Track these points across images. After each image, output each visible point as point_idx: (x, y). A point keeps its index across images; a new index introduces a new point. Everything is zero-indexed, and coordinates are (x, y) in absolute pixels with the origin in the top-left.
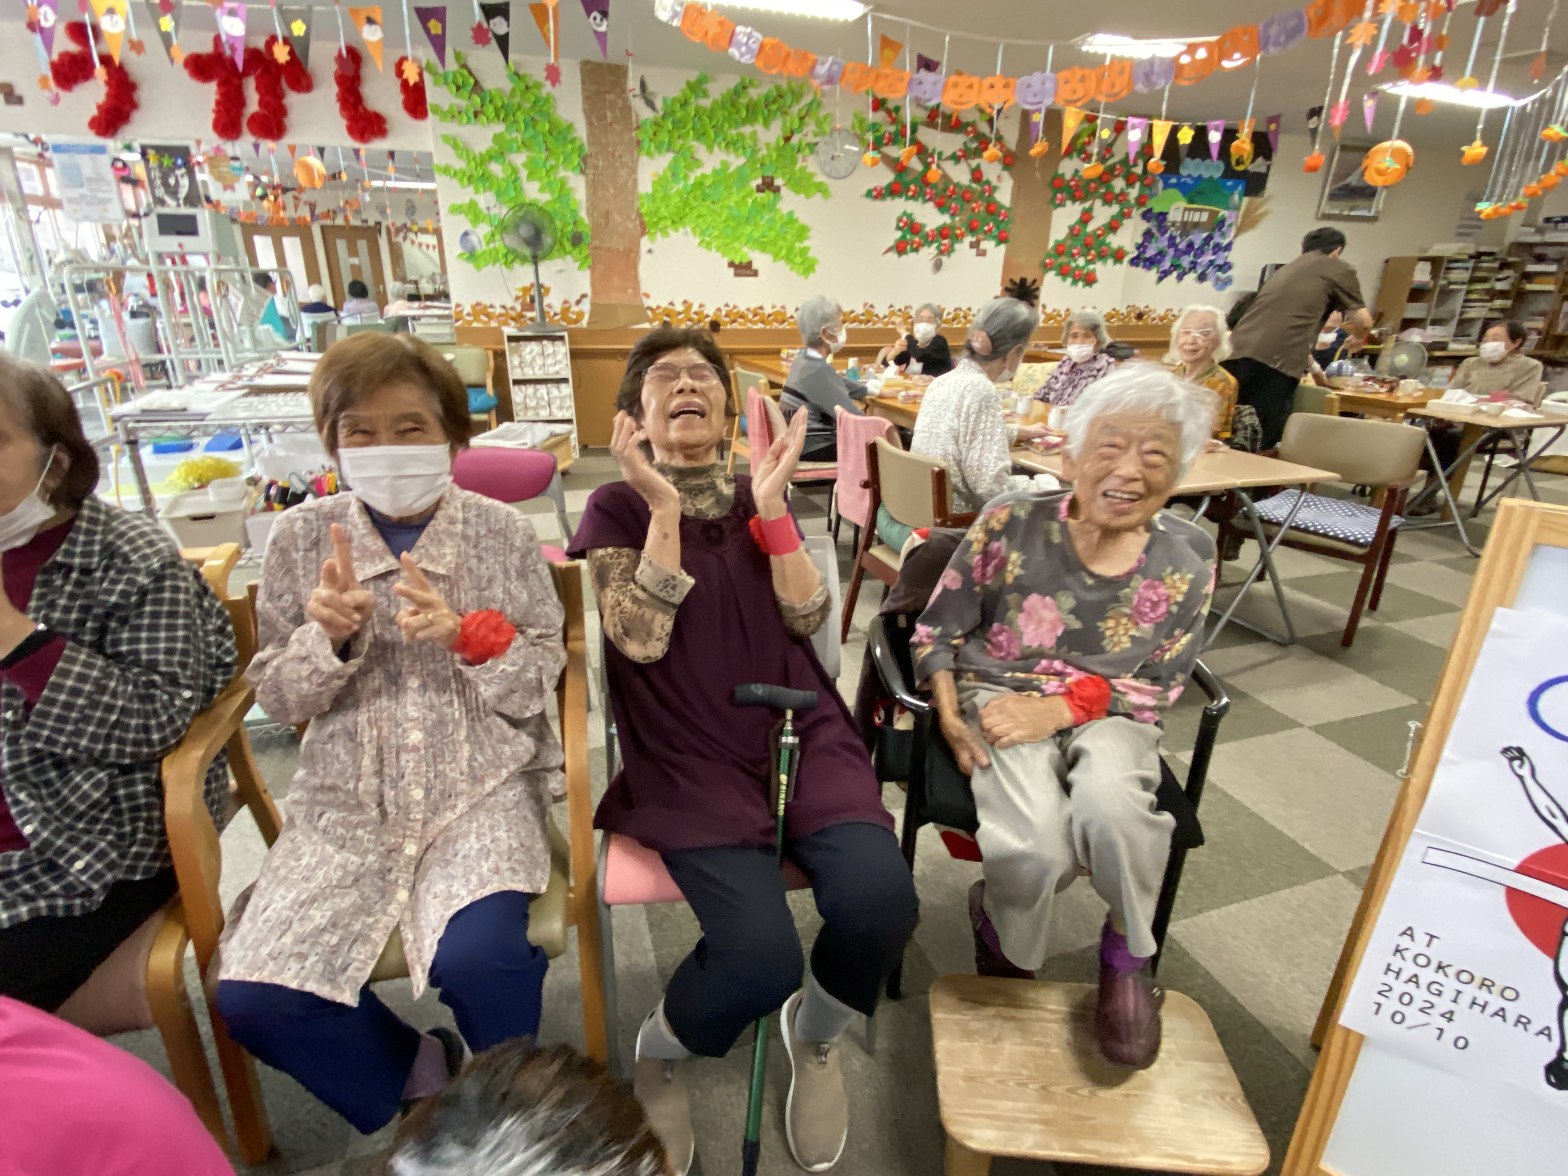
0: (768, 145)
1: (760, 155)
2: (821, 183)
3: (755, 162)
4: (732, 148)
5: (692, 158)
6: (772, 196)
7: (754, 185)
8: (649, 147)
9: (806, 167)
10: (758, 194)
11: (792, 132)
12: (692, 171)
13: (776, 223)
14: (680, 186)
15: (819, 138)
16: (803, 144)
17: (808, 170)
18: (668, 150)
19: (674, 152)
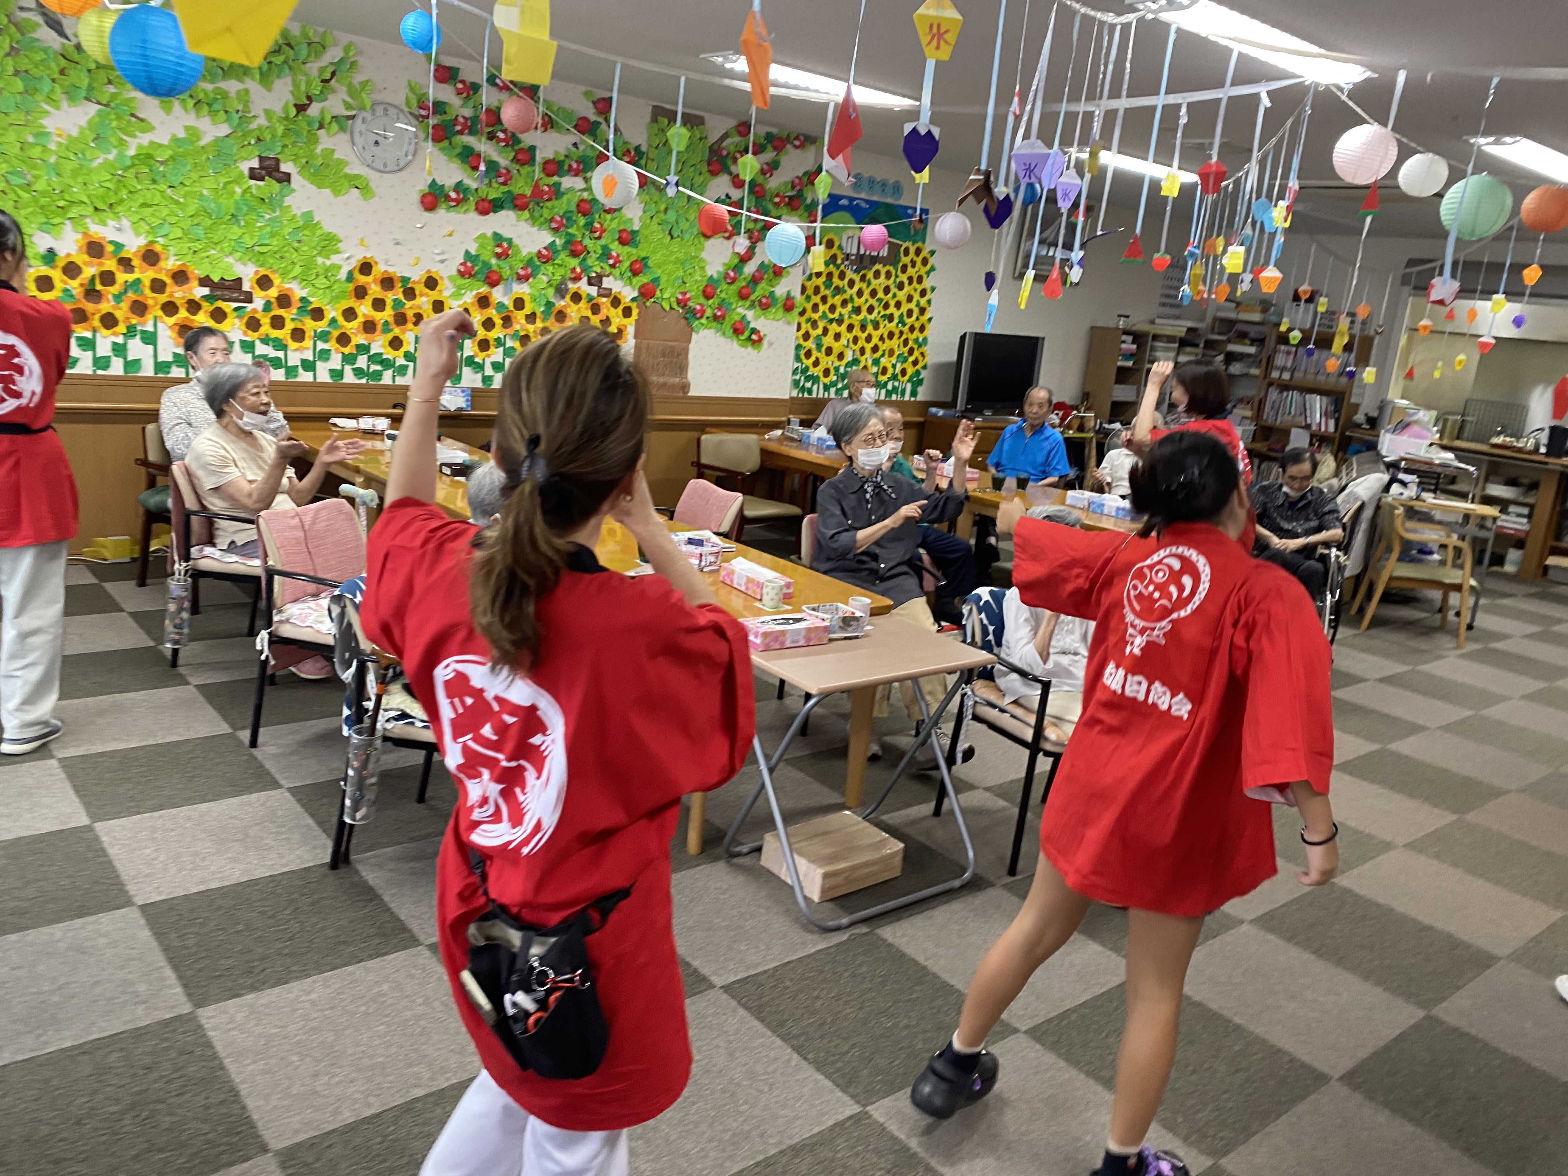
0: (267, 112)
1: (254, 126)
2: (357, 177)
3: (245, 135)
4: (206, 108)
5: (133, 115)
6: (276, 186)
7: (244, 167)
8: (52, 91)
9: (333, 151)
10: (253, 182)
11: (309, 98)
12: (134, 136)
13: (282, 227)
14: (111, 157)
15: (353, 113)
16: (328, 119)
17: (336, 156)
18: (87, 99)
19: (99, 103)
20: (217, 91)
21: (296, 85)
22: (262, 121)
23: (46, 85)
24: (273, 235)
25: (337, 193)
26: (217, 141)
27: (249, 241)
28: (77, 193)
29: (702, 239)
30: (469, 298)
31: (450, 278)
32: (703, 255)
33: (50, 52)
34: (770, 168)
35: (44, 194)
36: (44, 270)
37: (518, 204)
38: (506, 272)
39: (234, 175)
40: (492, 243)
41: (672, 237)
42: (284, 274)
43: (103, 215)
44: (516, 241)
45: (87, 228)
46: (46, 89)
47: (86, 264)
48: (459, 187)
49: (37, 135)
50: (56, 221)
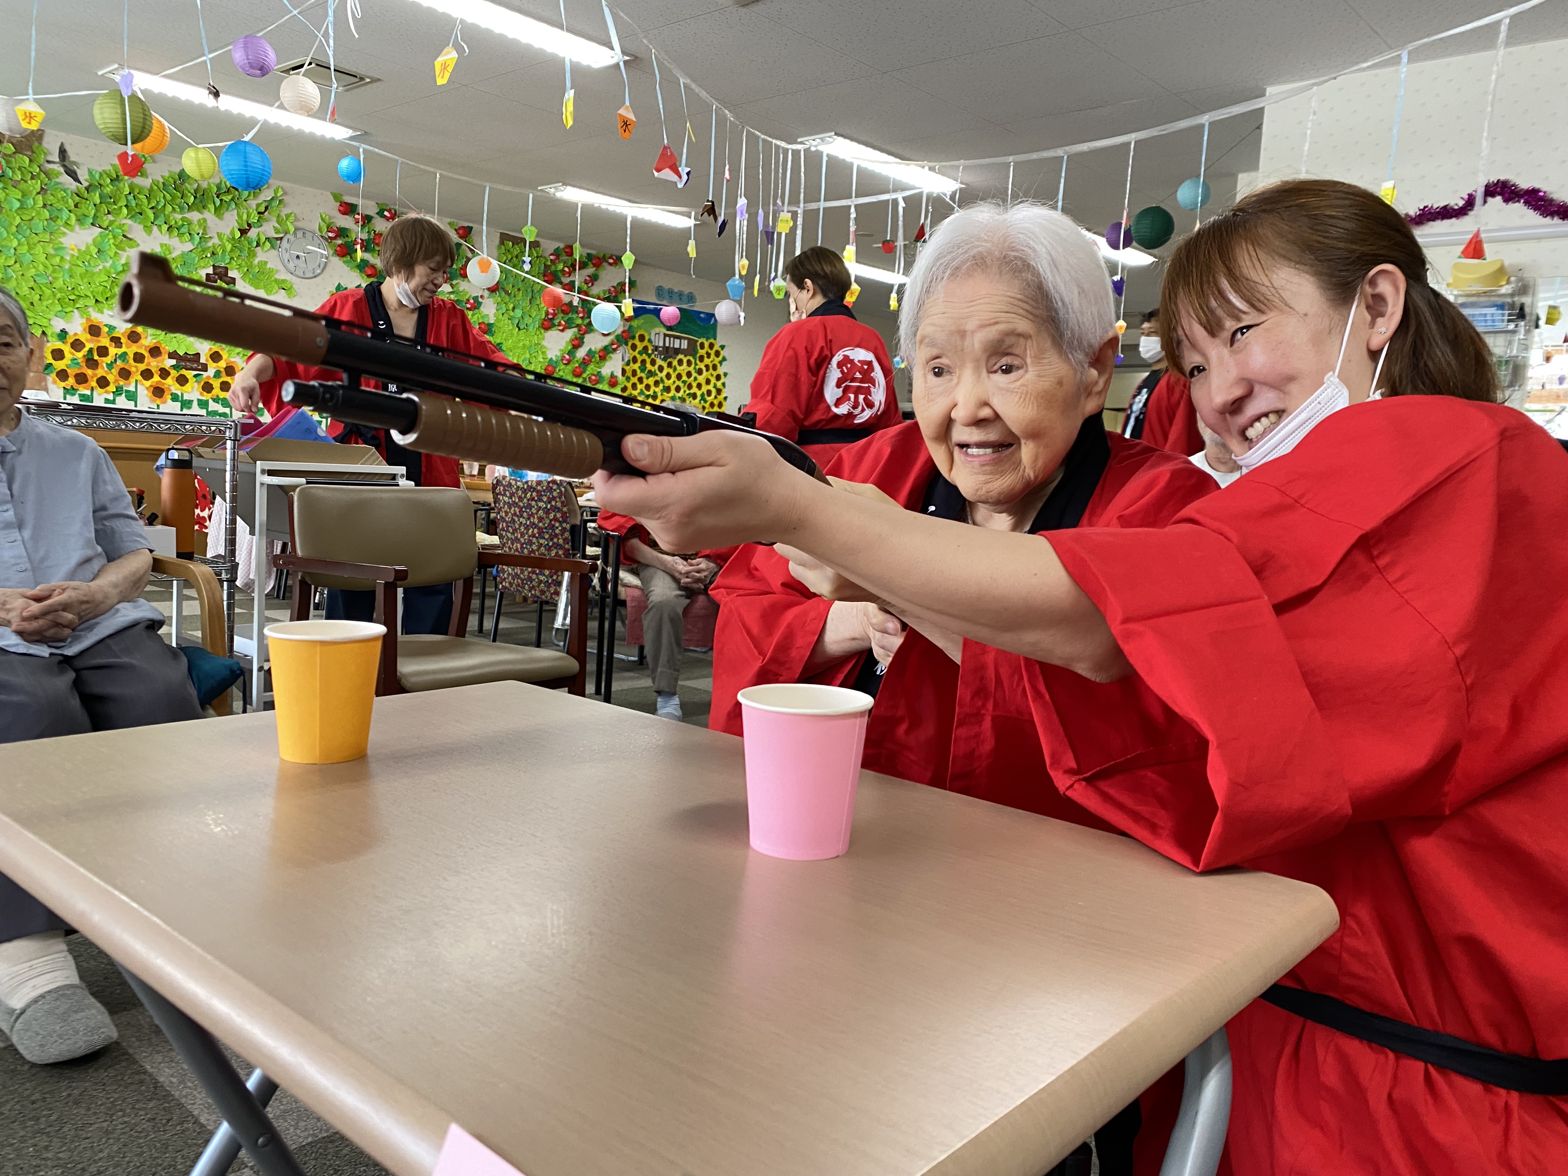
0: (219, 235)
1: (210, 244)
2: (284, 281)
3: (203, 251)
4: (176, 232)
5: (124, 236)
7: (203, 273)
8: (68, 219)
9: (266, 263)
11: (249, 225)
12: (124, 250)
14: (108, 265)
15: (281, 235)
16: (263, 239)
17: (268, 266)
18: (92, 224)
19: (100, 227)
20: (183, 219)
21: (240, 216)
22: (216, 241)
23: (65, 214)
26: (183, 254)
28: (83, 289)
29: (543, 331)
32: (544, 343)
33: (69, 192)
34: (593, 279)
35: (60, 290)
36: (59, 345)
41: (519, 329)
43: (99, 305)
45: (90, 315)
46: (65, 218)
47: (88, 341)
49: (55, 249)
50: (68, 310)
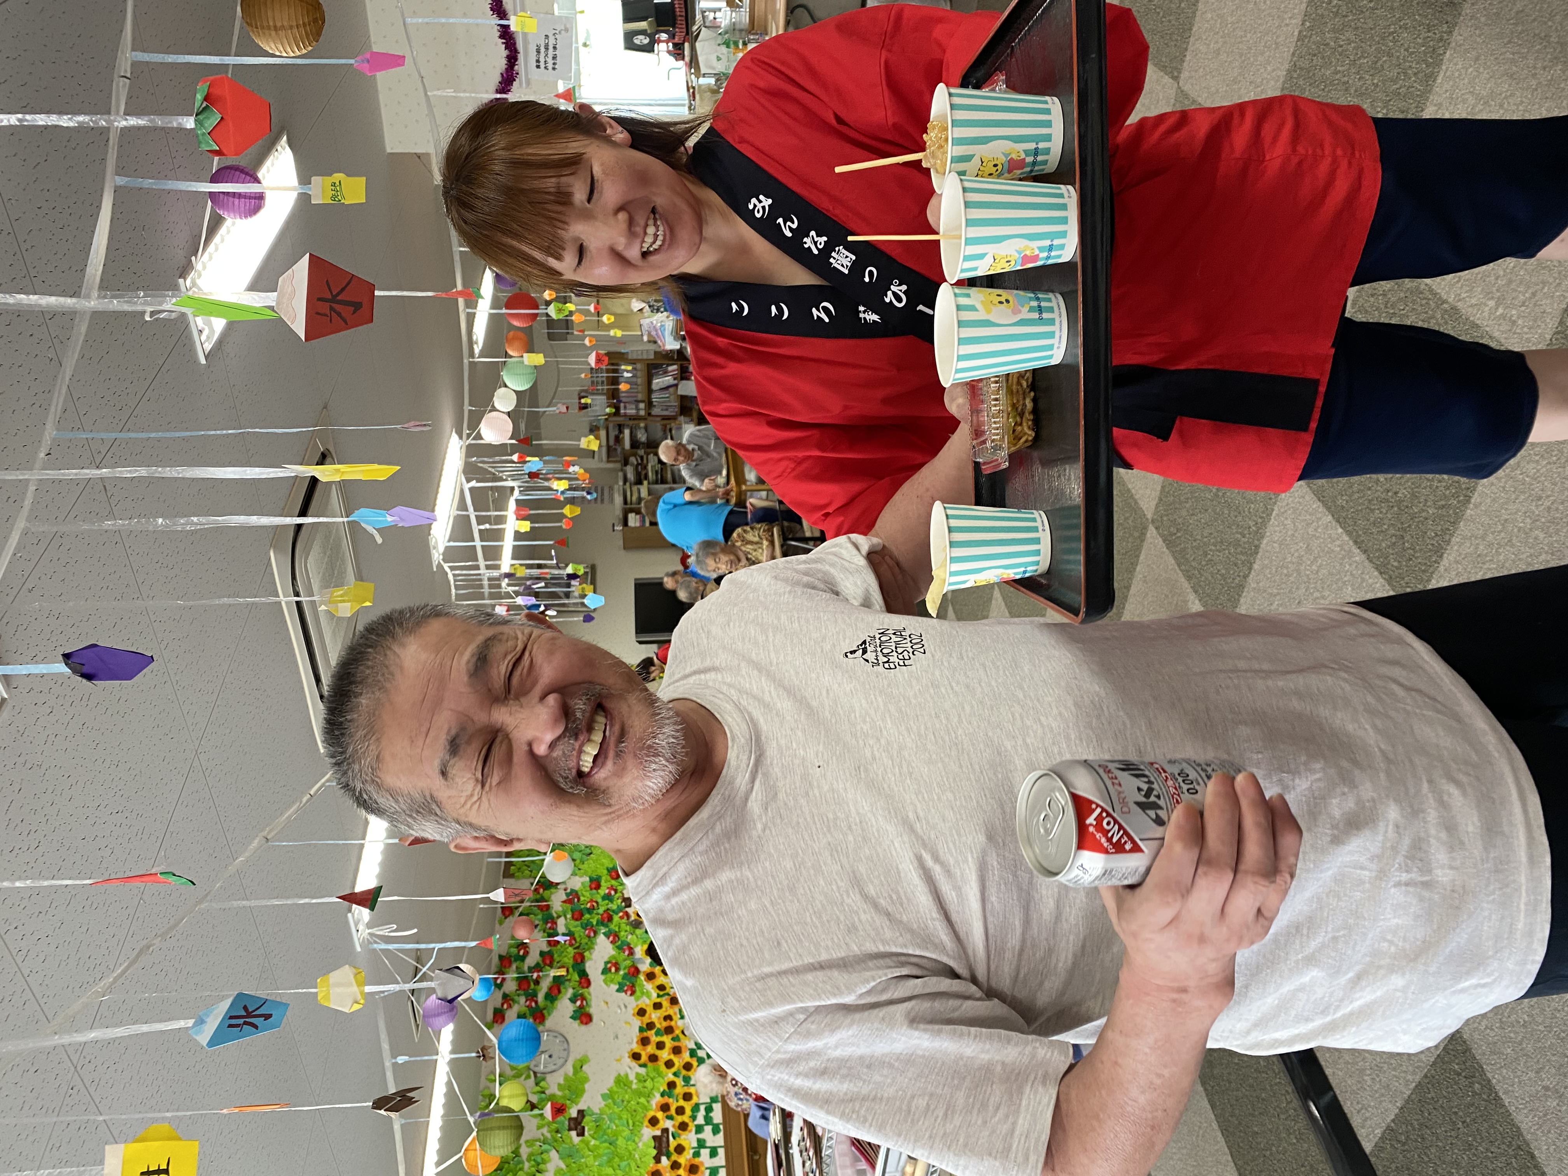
0: (539, 1128)
1: (548, 1135)
2: (574, 1067)
3: (556, 1141)
4: (542, 1167)
6: (587, 1119)
7: (576, 1139)
9: (559, 1085)
10: (586, 1133)
13: (614, 1113)
16: (538, 1089)
17: (562, 1082)
20: (529, 1160)
22: (545, 1130)
24: (620, 1118)
25: (586, 1080)
26: (561, 1158)
27: (627, 1133)
30: (650, 987)
31: (637, 1000)
37: (580, 960)
38: (628, 963)
39: (582, 1145)
40: (609, 975)
42: (646, 1109)
44: (606, 959)
48: (573, 1000)
